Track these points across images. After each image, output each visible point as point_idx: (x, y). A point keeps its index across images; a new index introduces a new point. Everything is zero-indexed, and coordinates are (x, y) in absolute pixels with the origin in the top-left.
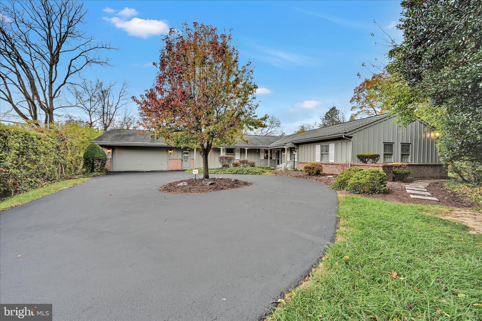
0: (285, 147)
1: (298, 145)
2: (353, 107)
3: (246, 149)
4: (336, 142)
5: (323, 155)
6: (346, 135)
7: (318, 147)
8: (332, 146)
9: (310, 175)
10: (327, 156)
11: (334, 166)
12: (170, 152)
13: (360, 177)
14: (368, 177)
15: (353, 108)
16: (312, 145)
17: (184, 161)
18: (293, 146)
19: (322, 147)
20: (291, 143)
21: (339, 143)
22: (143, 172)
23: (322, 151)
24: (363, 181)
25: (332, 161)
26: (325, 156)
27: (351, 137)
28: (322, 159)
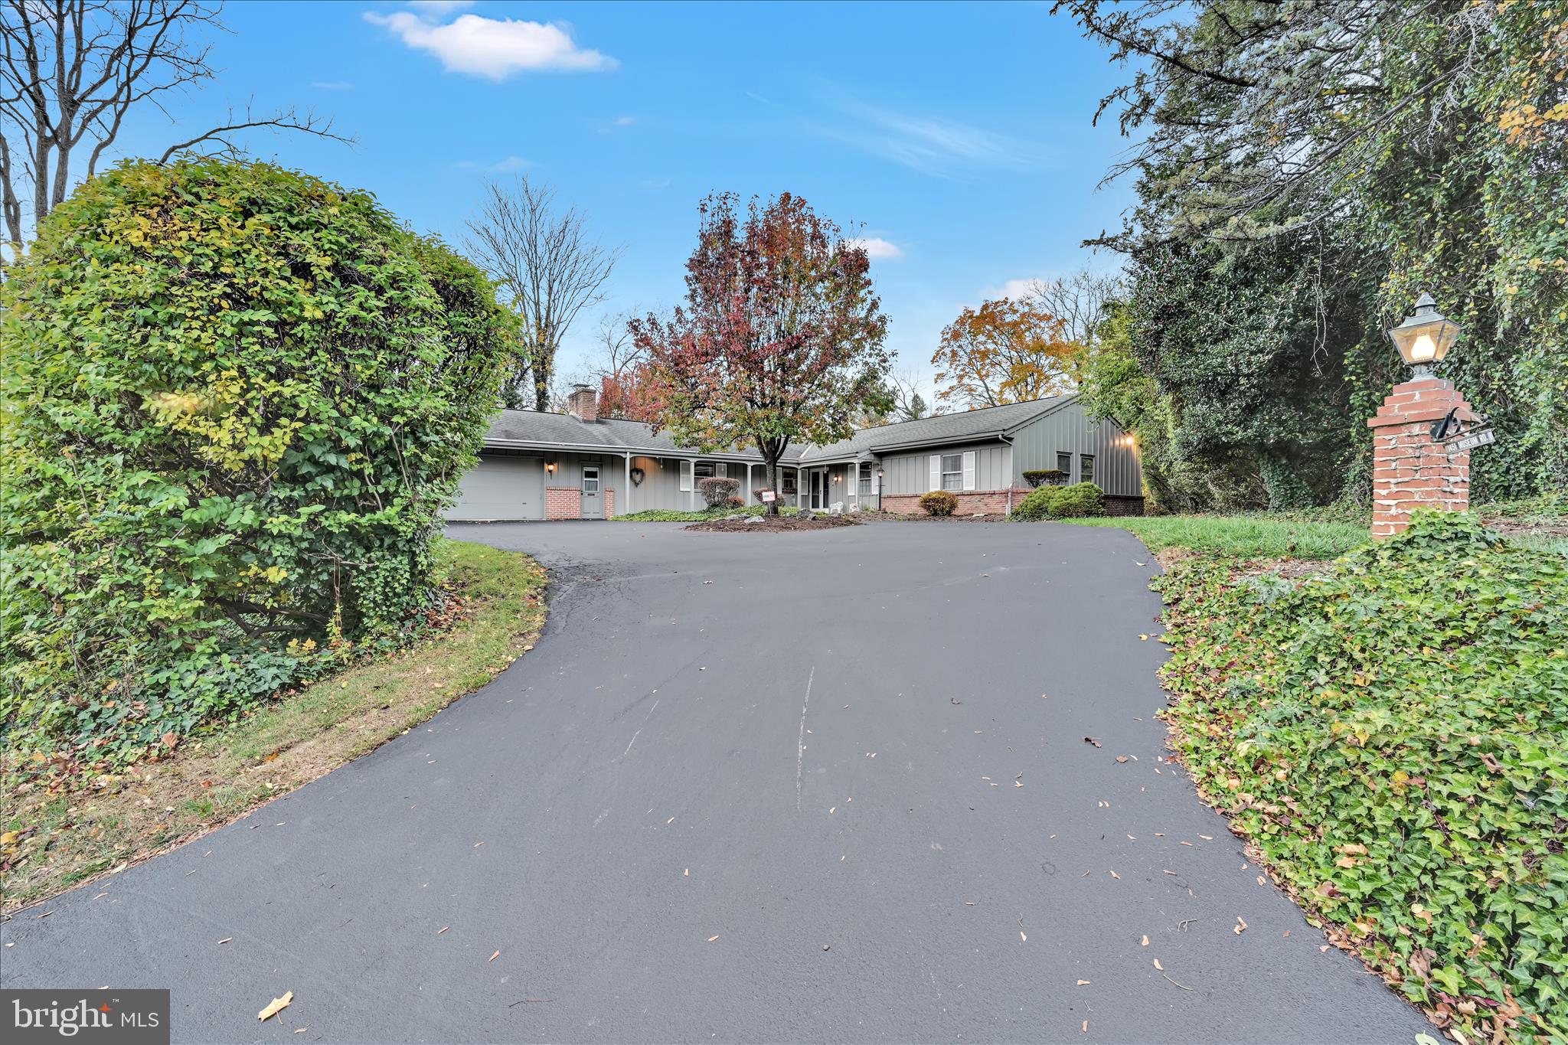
0: (855, 461)
1: (881, 455)
2: (938, 375)
3: (750, 464)
4: (978, 448)
5: (947, 478)
6: (1006, 434)
7: (935, 462)
8: (968, 458)
9: (935, 514)
10: (957, 478)
11: (974, 498)
12: (551, 467)
13: (1067, 496)
14: (1081, 494)
15: (940, 376)
16: (919, 457)
17: (585, 494)
18: (870, 458)
19: (944, 460)
20: (868, 452)
21: (986, 451)
22: (474, 522)
23: (944, 468)
24: (1075, 500)
25: (968, 487)
26: (952, 478)
27: (1011, 439)
28: (944, 484)
